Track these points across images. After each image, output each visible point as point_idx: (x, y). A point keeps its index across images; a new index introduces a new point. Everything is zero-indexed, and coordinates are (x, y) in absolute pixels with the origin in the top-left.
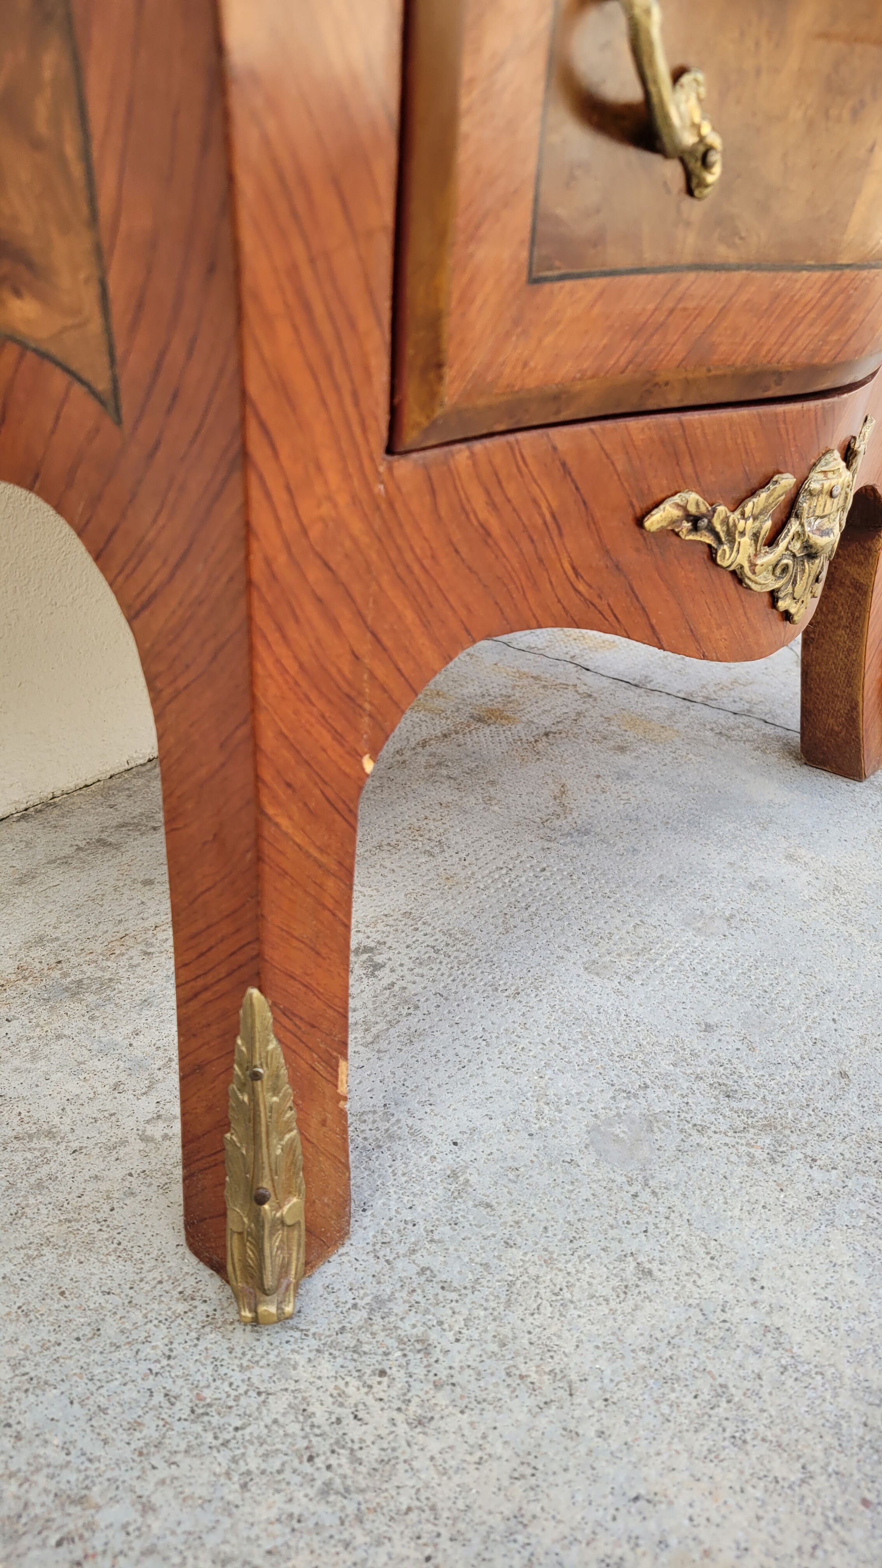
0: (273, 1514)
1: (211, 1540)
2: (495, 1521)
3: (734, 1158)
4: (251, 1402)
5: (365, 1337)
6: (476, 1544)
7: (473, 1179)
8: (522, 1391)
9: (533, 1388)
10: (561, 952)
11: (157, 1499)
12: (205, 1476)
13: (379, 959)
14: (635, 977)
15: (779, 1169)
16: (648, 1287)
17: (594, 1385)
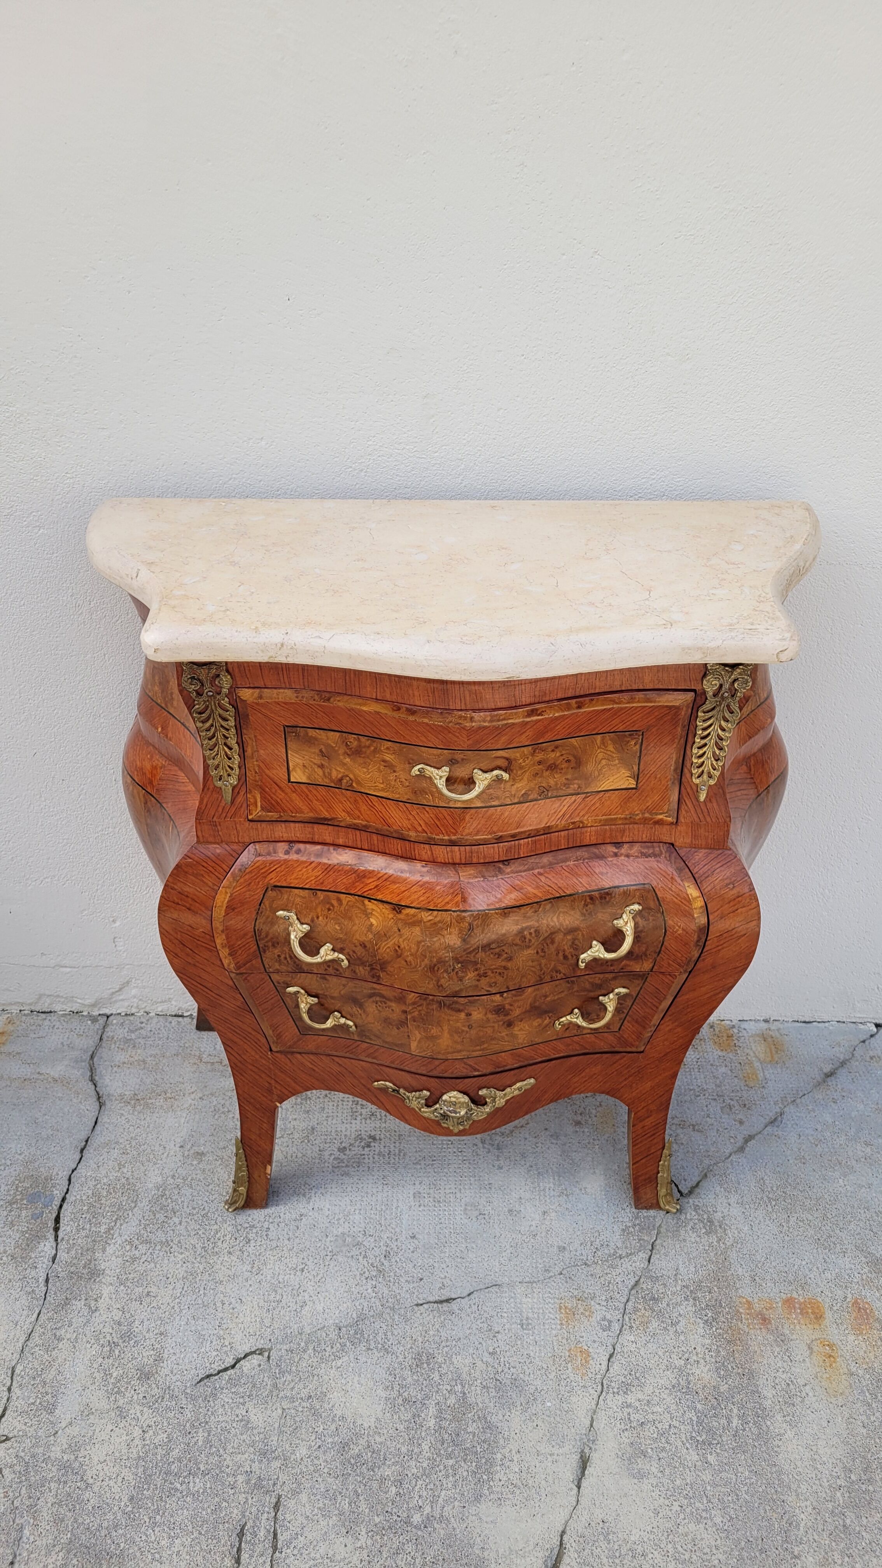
0: (193, 1243)
1: (182, 1237)
2: (218, 1279)
3: (360, 1270)
4: (213, 1222)
5: (242, 1230)
6: (211, 1279)
7: (304, 1220)
8: (250, 1266)
9: (252, 1267)
10: (417, 1183)
11: (183, 1224)
12: (192, 1227)
13: (372, 1144)
14: (422, 1208)
15: (364, 1281)
16: (299, 1273)
17: (262, 1277)
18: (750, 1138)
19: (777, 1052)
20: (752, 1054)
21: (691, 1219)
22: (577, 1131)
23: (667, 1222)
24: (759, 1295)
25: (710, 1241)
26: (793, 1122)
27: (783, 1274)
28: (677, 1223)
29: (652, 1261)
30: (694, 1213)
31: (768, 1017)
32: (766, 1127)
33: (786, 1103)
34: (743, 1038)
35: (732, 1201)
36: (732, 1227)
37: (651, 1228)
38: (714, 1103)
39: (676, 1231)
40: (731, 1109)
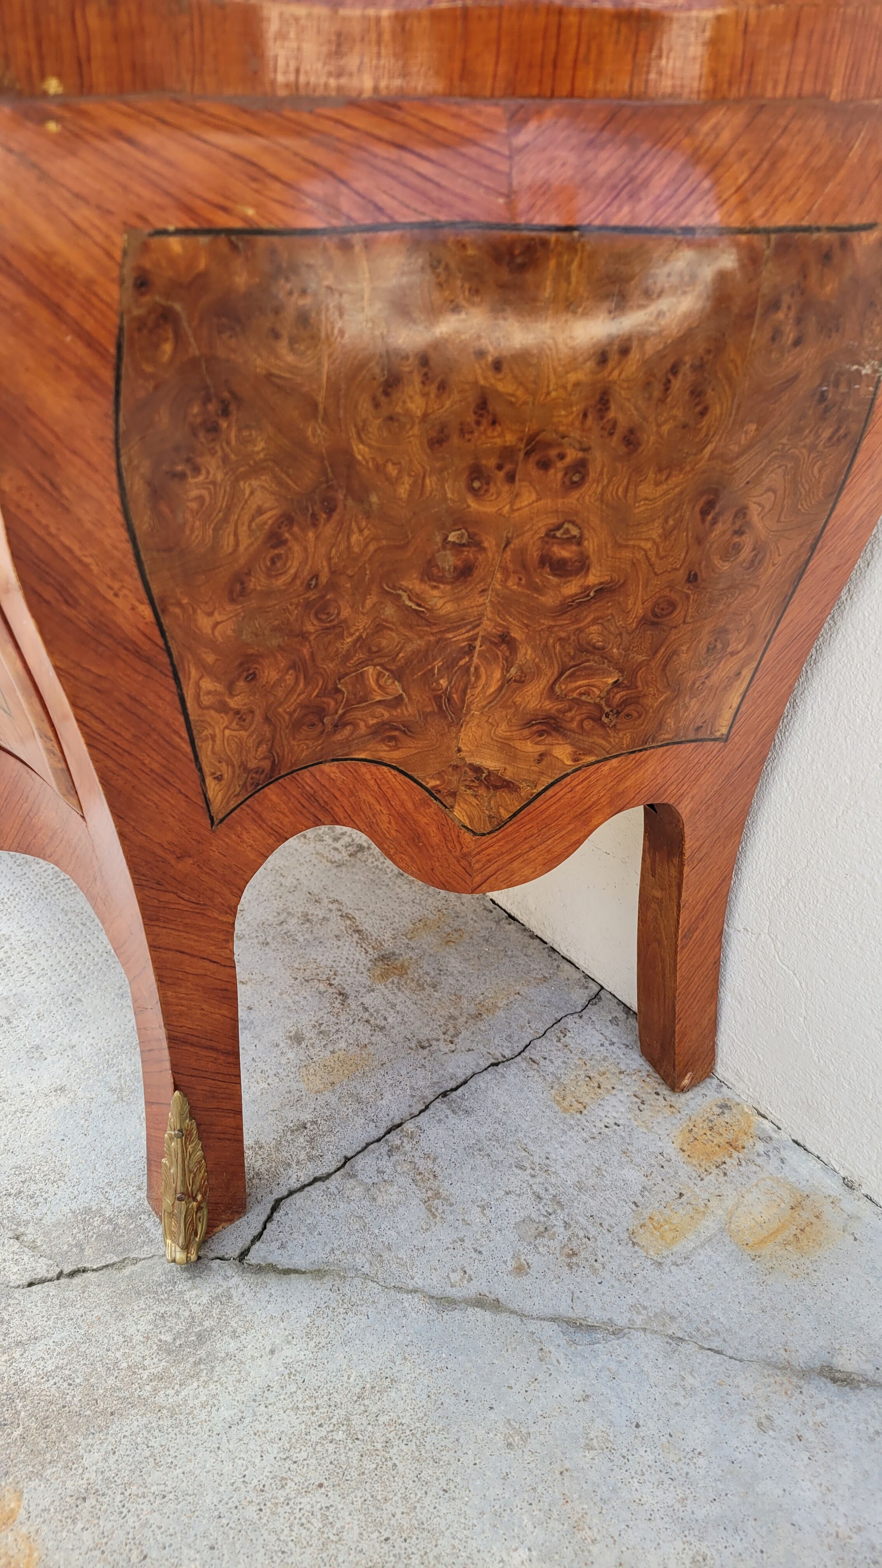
18: (496, 1306)
19: (786, 1243)
20: (729, 1203)
21: (185, 1303)
22: (277, 1045)
23: (151, 1267)
24: (45, 1528)
25: (146, 1363)
26: (613, 1366)
27: (135, 1553)
28: (160, 1285)
29: (34, 1288)
30: (205, 1300)
31: (856, 1179)
32: (553, 1320)
33: (655, 1326)
34: (755, 1168)
35: (288, 1353)
36: (212, 1386)
37: (121, 1248)
38: (527, 1200)
39: (138, 1293)
40: (540, 1235)
